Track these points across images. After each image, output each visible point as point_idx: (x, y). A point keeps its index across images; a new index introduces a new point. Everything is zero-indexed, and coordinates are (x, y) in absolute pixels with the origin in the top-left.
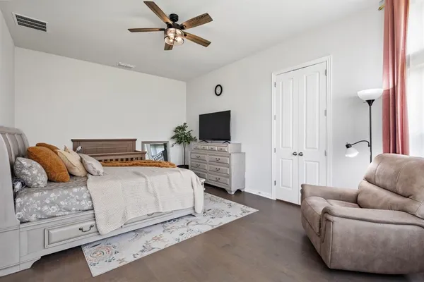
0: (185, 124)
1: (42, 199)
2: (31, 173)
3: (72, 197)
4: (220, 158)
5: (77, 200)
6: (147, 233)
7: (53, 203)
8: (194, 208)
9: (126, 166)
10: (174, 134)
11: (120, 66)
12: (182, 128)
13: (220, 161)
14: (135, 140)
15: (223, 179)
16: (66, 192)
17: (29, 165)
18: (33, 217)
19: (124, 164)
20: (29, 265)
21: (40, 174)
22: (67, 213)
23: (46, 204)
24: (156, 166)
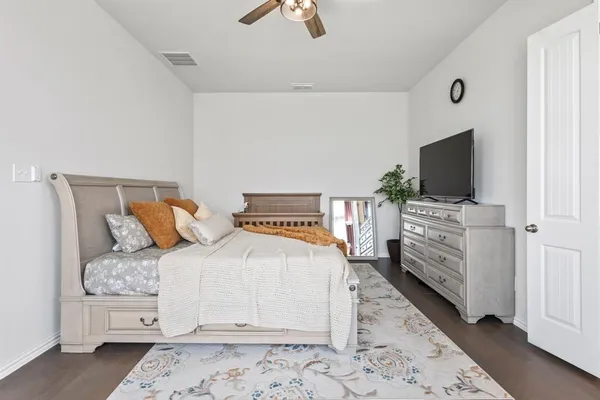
0: (399, 167)
1: (110, 268)
2: (121, 233)
3: (140, 273)
4: (447, 235)
5: (145, 278)
6: (237, 355)
7: (118, 277)
8: (329, 334)
9: (269, 234)
10: (380, 185)
11: (297, 89)
12: (395, 175)
13: (446, 241)
14: (320, 195)
15: (451, 282)
16: (134, 264)
17: (119, 224)
18: (99, 290)
19: (271, 231)
20: (91, 349)
21: (130, 236)
22: (132, 293)
23: (113, 276)
24: (301, 238)
